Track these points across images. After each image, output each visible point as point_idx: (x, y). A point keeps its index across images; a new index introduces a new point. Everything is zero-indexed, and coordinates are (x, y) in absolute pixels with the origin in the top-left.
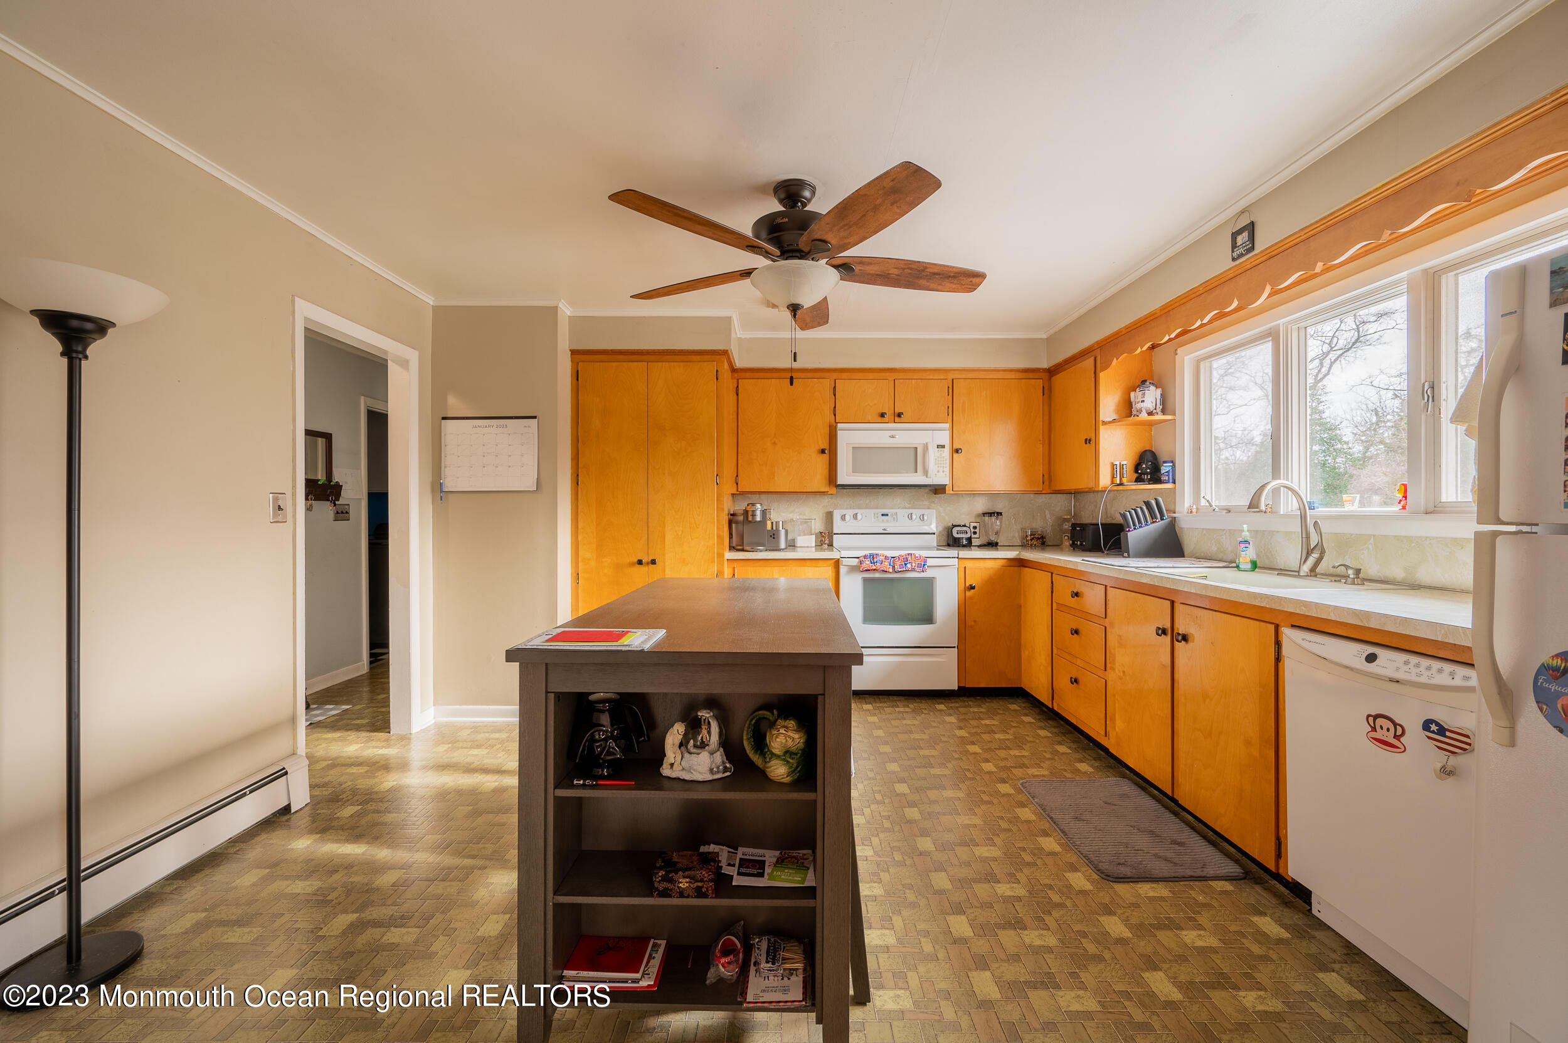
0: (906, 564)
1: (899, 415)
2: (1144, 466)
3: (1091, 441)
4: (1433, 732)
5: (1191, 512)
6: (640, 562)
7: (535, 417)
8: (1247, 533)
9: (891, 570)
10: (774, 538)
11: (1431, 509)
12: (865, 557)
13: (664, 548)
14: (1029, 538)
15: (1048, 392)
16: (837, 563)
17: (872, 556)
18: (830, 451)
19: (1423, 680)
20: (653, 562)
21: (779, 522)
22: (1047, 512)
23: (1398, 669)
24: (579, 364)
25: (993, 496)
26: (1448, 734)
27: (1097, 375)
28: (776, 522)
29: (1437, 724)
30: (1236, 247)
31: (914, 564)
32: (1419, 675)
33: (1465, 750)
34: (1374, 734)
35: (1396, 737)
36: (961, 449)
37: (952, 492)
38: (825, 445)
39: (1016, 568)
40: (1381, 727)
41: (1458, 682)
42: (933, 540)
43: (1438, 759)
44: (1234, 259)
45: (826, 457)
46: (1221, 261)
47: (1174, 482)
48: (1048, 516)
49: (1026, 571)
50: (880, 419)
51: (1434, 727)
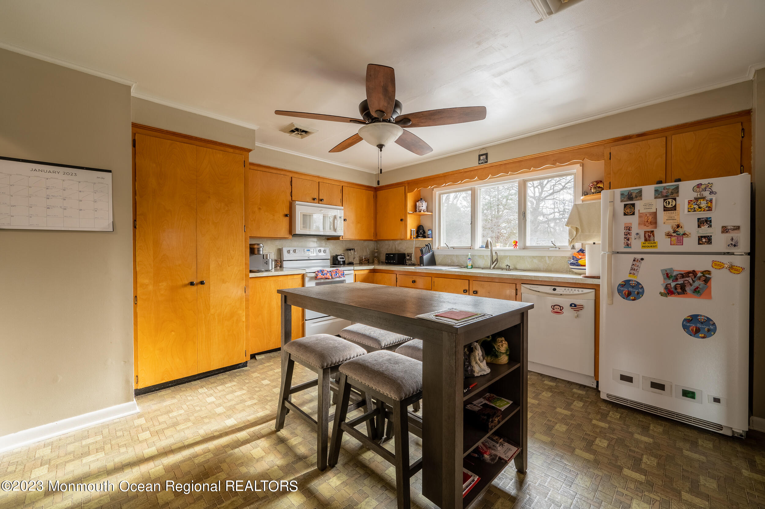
0: (336, 274)
1: (321, 200)
2: (421, 231)
3: (403, 220)
4: (573, 306)
5: (439, 249)
6: (192, 284)
7: (110, 171)
8: (470, 256)
9: (331, 278)
10: (267, 264)
11: (524, 248)
12: (318, 272)
13: (209, 273)
14: (364, 260)
15: (376, 197)
16: (303, 276)
17: (322, 271)
18: (290, 216)
19: (571, 293)
20: (202, 283)
21: (268, 254)
22: (368, 249)
23: (563, 291)
24: (136, 134)
25: (351, 241)
26: (577, 306)
27: (406, 194)
28: (266, 255)
29: (574, 304)
30: (480, 160)
31: (339, 274)
32: (570, 292)
33: (581, 309)
34: (554, 311)
35: (561, 310)
36: (346, 219)
37: (342, 239)
38: (287, 212)
39: (373, 273)
40: (556, 308)
41: (580, 292)
42: (328, 263)
43: (575, 313)
44: (479, 164)
45: (288, 218)
46: (473, 163)
47: (432, 238)
48: (368, 250)
49: (378, 274)
50: (313, 201)
51: (573, 305)
